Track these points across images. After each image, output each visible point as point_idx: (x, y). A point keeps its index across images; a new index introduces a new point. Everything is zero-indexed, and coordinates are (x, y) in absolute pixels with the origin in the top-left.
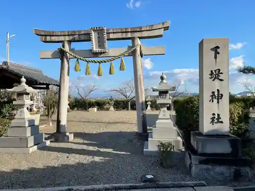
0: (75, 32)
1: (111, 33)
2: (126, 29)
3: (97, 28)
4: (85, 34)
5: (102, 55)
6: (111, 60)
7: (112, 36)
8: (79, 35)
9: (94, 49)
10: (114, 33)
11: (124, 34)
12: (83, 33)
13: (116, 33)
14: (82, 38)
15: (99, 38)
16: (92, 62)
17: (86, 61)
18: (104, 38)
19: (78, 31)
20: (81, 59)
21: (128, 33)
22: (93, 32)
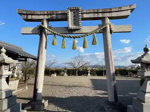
0: (53, 12)
1: (85, 13)
2: (98, 10)
3: (73, 8)
4: (62, 14)
5: (76, 32)
6: (84, 36)
7: (85, 16)
8: (57, 14)
9: (70, 26)
10: (87, 13)
11: (96, 14)
12: (60, 13)
13: (89, 13)
14: (60, 17)
15: (74, 16)
16: (68, 37)
17: (63, 36)
18: (79, 16)
19: (56, 12)
20: (58, 35)
21: (99, 14)
22: (69, 11)
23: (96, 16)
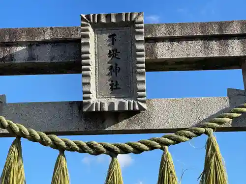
0: (13, 33)
1: (163, 40)
2: (222, 25)
3: (108, 16)
4: (54, 42)
5: (123, 125)
7: (164, 51)
8: (31, 45)
9: (94, 99)
10: (172, 39)
11: (214, 44)
12: (47, 37)
13: (179, 39)
14: (44, 55)
15: (113, 54)
16: (82, 150)
17: (56, 145)
18: (134, 53)
19: (29, 31)
20: (33, 139)
21: (230, 42)
22: (91, 32)
23: (215, 50)
